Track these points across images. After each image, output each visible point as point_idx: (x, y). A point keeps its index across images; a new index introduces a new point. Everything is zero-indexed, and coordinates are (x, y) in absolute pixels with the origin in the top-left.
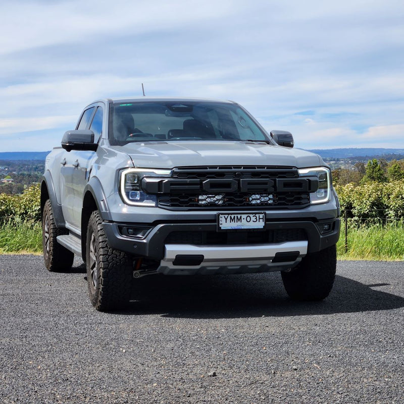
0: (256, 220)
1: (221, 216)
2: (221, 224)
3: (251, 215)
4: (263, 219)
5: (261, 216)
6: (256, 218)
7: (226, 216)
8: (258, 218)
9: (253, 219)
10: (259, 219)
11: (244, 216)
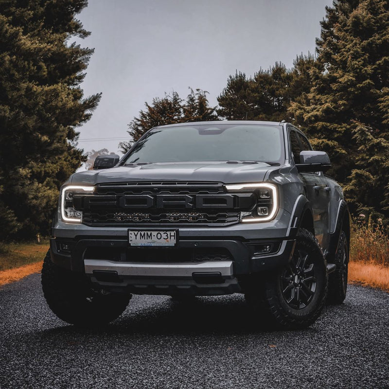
0: (167, 237)
1: (130, 232)
2: (131, 240)
3: (162, 233)
4: (174, 236)
5: (173, 233)
6: (167, 236)
7: (136, 233)
8: (169, 236)
9: (164, 236)
10: (171, 236)
11: (154, 233)
